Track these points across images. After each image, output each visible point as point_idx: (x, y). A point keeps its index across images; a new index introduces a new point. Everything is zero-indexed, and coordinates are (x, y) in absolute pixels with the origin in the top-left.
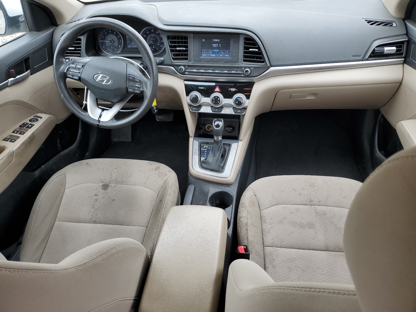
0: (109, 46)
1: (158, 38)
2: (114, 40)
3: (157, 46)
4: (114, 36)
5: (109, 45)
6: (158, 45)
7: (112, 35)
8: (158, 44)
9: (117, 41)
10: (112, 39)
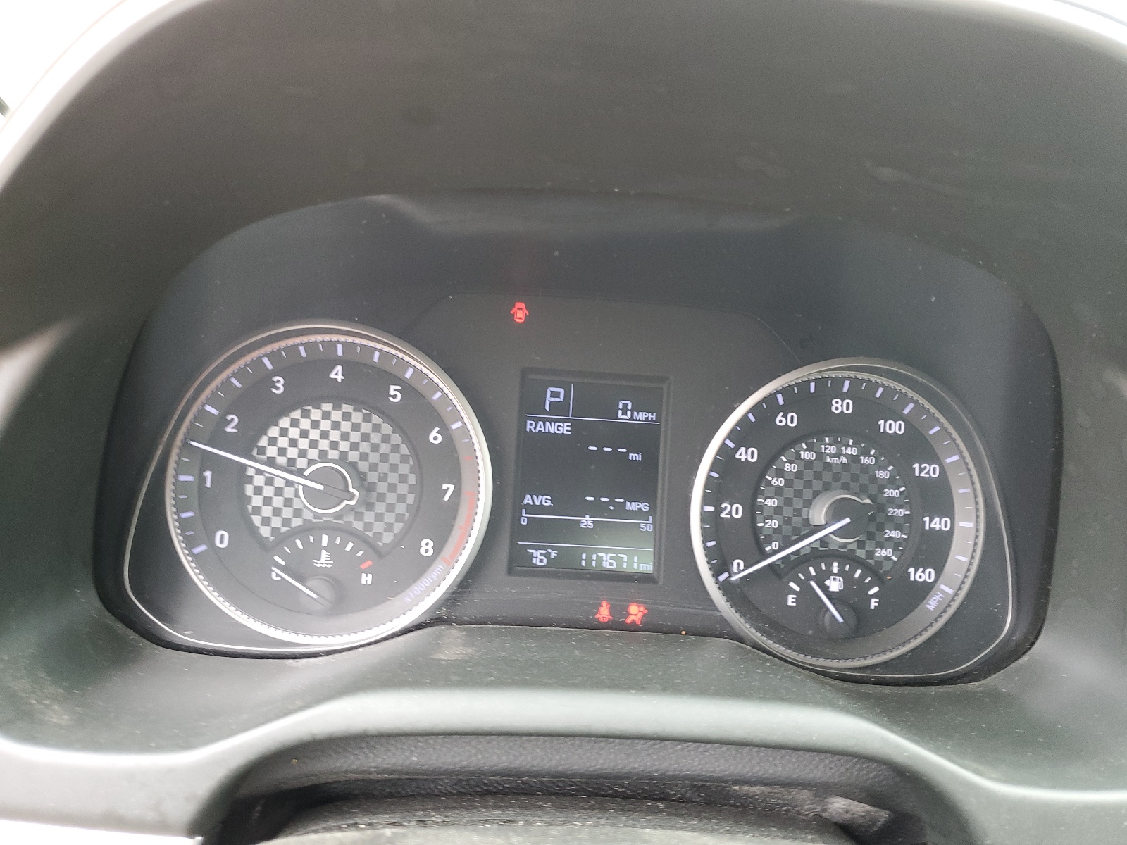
0: (282, 539)
1: (892, 493)
2: (372, 477)
3: (874, 571)
4: (376, 428)
5: (297, 522)
6: (887, 566)
7: (347, 417)
8: (881, 553)
9: (403, 488)
10: (343, 455)
